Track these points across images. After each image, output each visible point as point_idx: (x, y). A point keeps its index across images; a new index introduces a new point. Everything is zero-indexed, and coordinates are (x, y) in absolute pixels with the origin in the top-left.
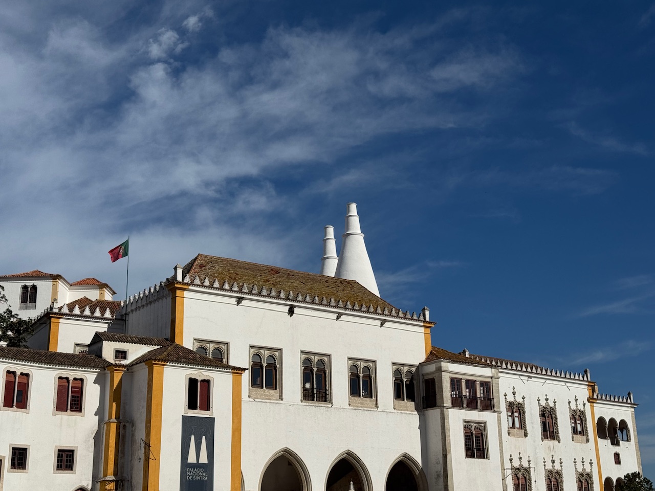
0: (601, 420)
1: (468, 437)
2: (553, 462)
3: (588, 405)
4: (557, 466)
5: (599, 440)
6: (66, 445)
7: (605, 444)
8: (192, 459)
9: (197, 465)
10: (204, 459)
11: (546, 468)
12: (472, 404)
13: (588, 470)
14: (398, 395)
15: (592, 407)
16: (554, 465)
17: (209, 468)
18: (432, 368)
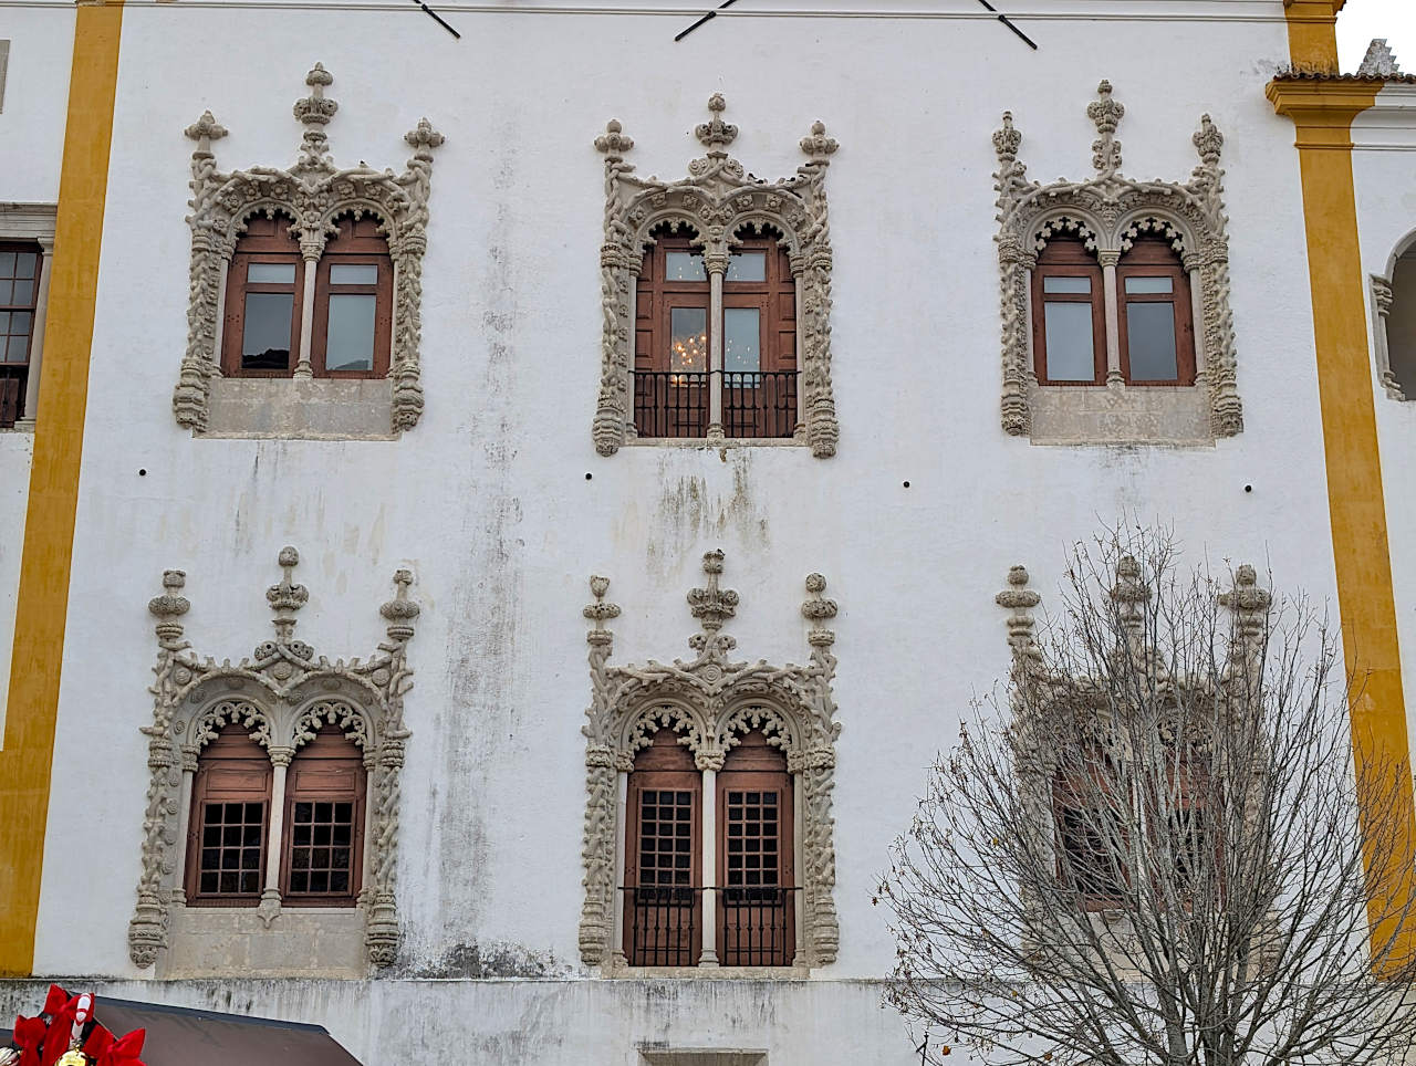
11: (613, 664)
16: (729, 630)
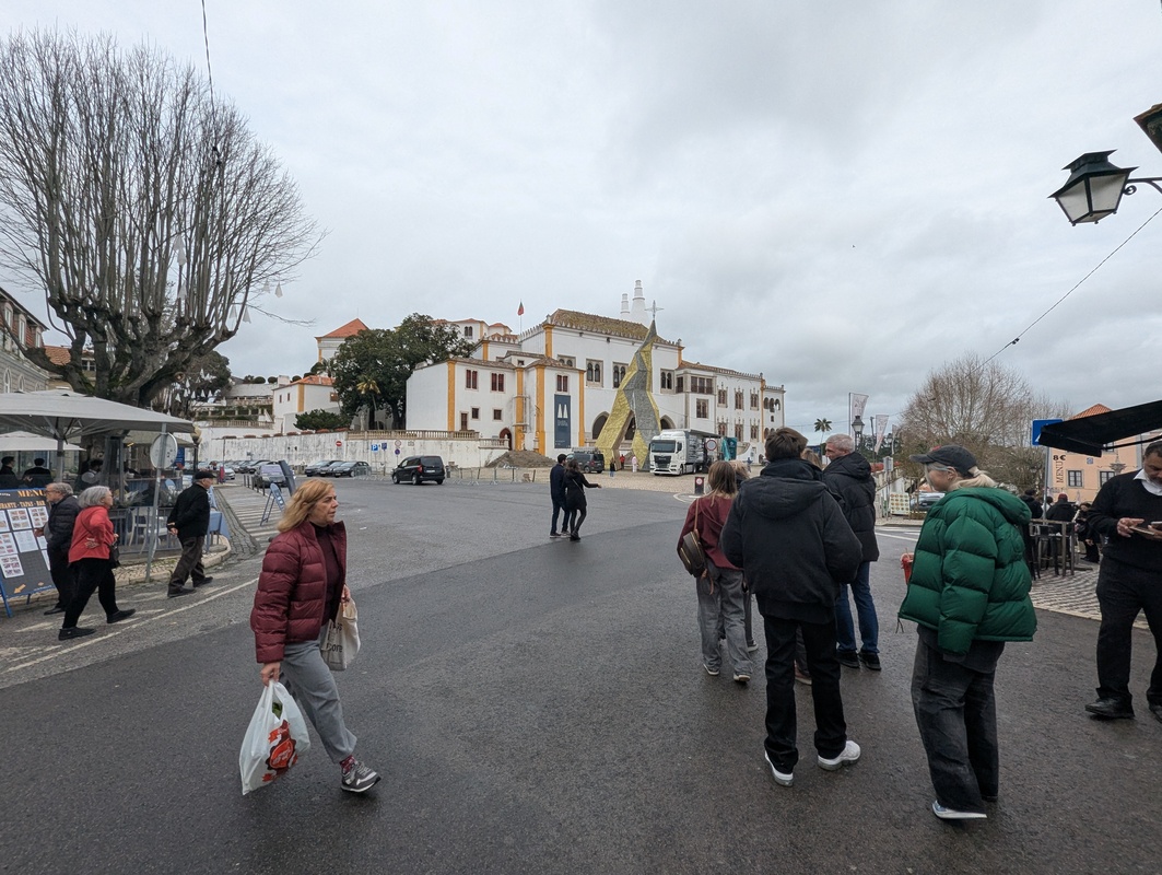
1: (698, 407)
6: (498, 408)
8: (560, 416)
9: (562, 419)
10: (566, 416)
12: (702, 391)
14: (663, 386)
17: (568, 420)
18: (682, 372)
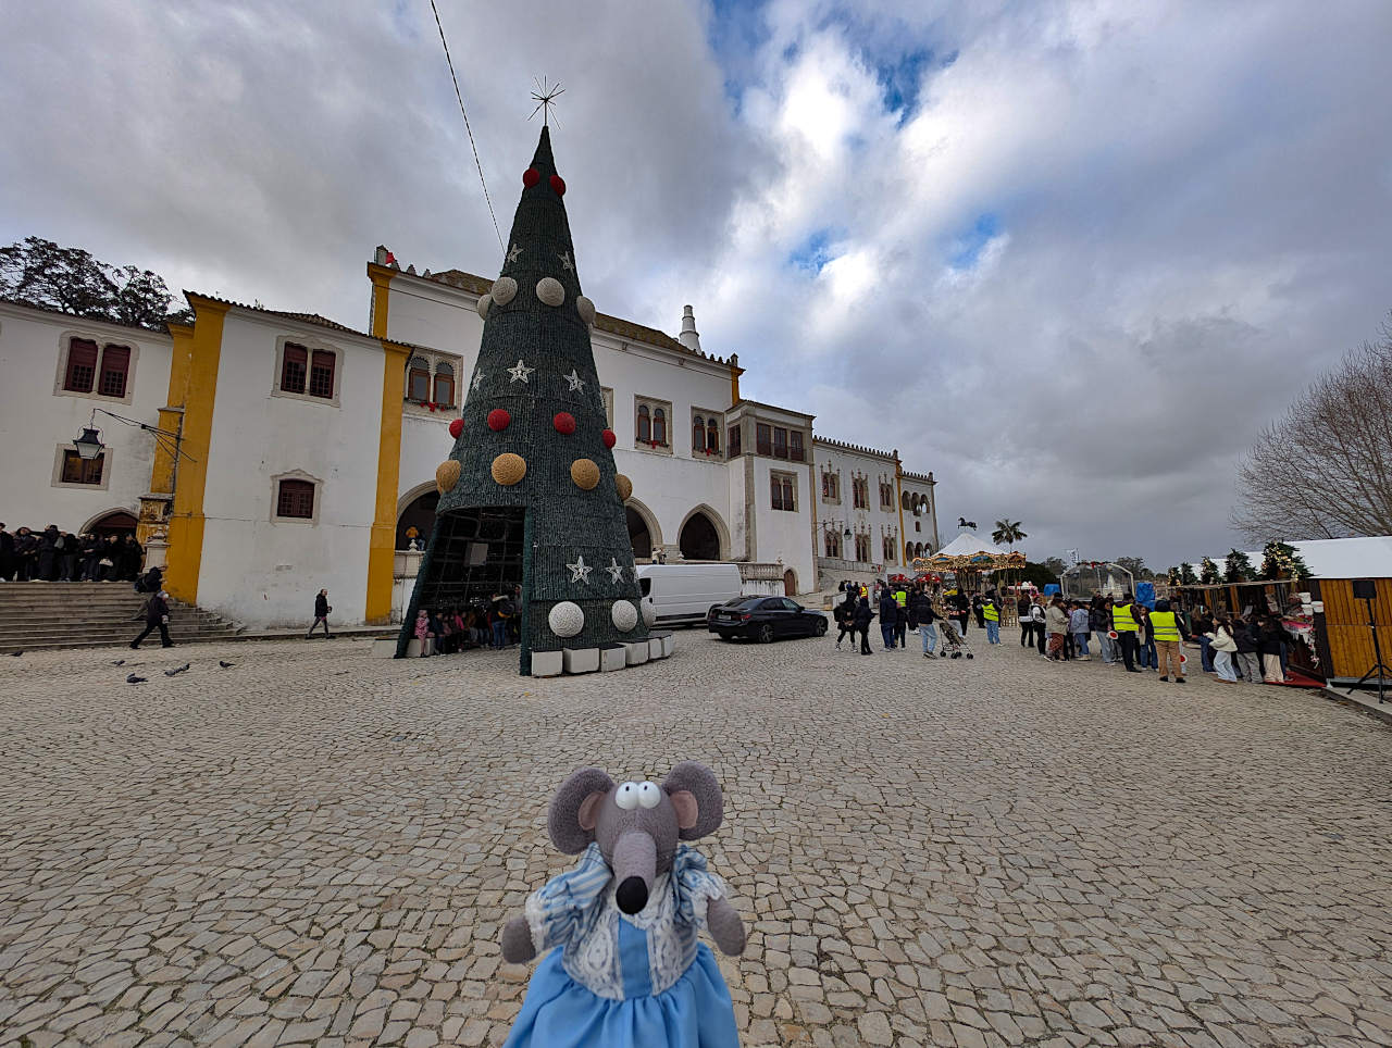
0: (906, 493)
1: (775, 488)
2: (863, 527)
3: (895, 480)
4: (866, 532)
5: (903, 511)
7: (908, 514)
11: (856, 533)
12: (781, 454)
13: (893, 535)
15: (899, 483)
16: (864, 530)
18: (738, 417)
